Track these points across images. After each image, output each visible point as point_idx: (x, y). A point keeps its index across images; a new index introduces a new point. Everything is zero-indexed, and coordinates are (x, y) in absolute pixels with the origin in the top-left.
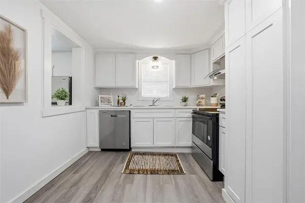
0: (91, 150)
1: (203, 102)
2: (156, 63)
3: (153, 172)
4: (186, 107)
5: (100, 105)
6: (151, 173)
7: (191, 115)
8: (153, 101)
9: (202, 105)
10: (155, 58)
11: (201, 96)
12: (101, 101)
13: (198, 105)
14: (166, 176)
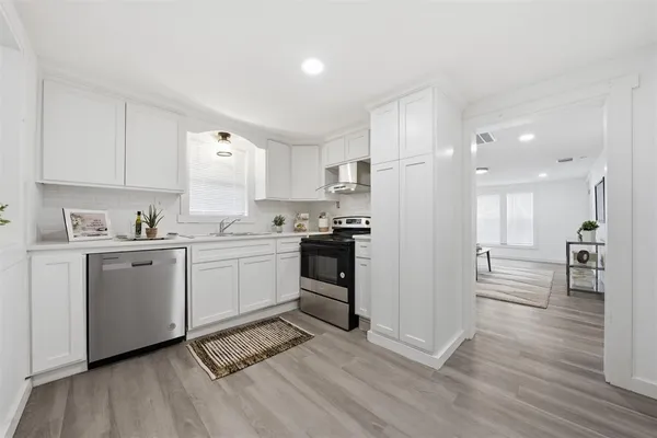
0: (38, 382)
1: (306, 225)
2: (224, 146)
3: (270, 353)
4: (280, 235)
5: (71, 237)
6: (269, 356)
7: (298, 247)
8: (222, 224)
9: (305, 231)
10: (225, 136)
11: (302, 215)
12: (75, 226)
13: (296, 230)
14: (293, 350)
